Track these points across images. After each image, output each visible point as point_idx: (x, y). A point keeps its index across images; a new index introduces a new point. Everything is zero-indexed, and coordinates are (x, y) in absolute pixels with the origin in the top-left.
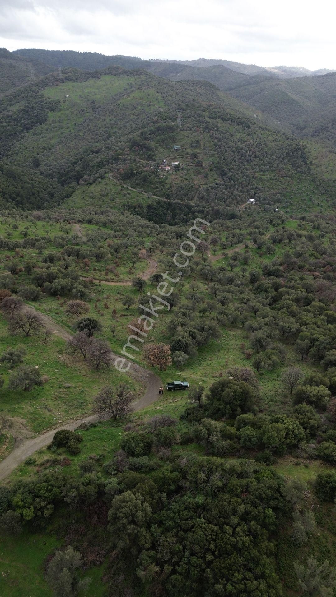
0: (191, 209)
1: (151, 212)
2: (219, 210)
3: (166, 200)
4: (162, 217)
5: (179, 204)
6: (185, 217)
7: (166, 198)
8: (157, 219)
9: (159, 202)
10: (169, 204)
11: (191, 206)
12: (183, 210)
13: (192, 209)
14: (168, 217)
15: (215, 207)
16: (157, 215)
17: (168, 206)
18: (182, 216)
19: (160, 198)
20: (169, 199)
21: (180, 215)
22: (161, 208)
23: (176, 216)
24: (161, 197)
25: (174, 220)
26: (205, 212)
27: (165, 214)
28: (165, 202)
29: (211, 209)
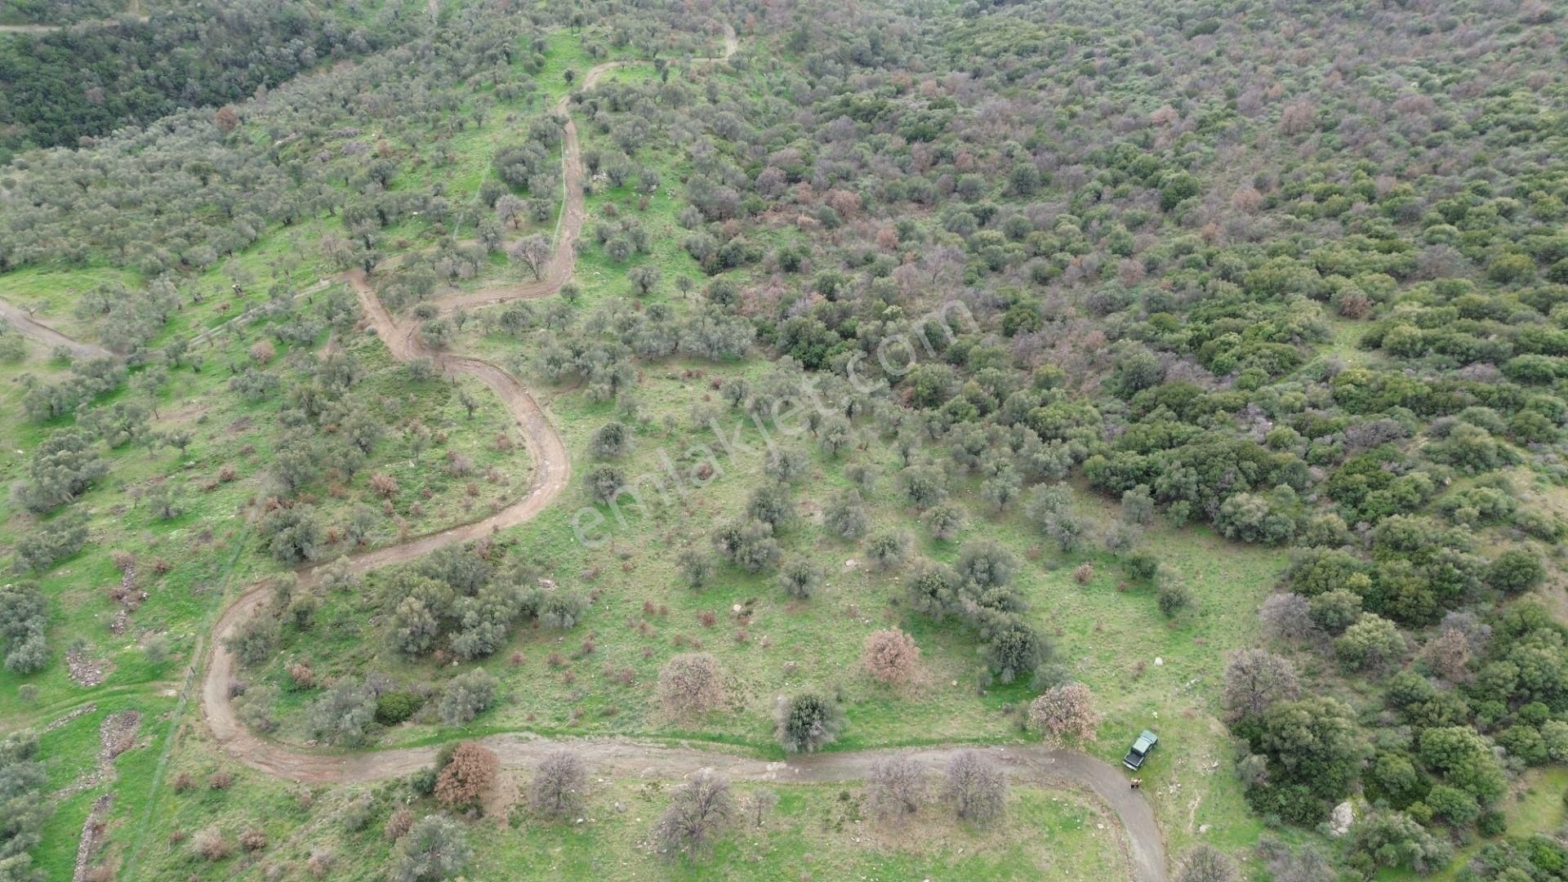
0: (149, 40)
1: (19, 90)
2: (240, 17)
3: (42, 30)
4: (72, 97)
5: (102, 32)
6: (150, 72)
7: (41, 22)
8: (58, 108)
9: (26, 47)
10: (64, 42)
11: (143, 26)
12: (129, 53)
13: (157, 37)
14: (95, 92)
15: (227, 12)
16: (47, 93)
17: (66, 51)
18: (138, 71)
19: (20, 29)
20: (52, 22)
21: (128, 69)
22: (46, 68)
23: (114, 77)
24: (17, 23)
25: (115, 91)
26: (203, 35)
27: (73, 83)
28: (46, 41)
29: (213, 20)
